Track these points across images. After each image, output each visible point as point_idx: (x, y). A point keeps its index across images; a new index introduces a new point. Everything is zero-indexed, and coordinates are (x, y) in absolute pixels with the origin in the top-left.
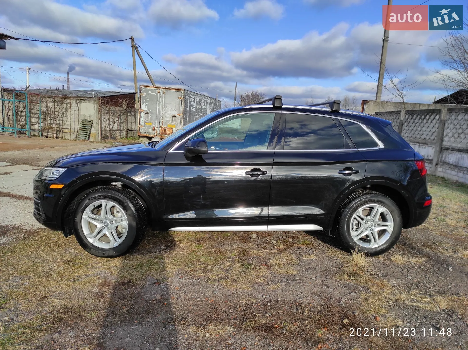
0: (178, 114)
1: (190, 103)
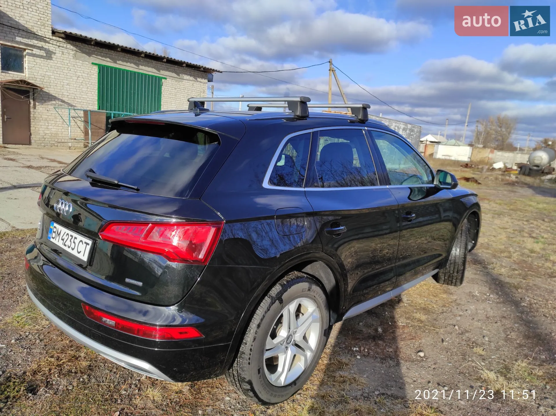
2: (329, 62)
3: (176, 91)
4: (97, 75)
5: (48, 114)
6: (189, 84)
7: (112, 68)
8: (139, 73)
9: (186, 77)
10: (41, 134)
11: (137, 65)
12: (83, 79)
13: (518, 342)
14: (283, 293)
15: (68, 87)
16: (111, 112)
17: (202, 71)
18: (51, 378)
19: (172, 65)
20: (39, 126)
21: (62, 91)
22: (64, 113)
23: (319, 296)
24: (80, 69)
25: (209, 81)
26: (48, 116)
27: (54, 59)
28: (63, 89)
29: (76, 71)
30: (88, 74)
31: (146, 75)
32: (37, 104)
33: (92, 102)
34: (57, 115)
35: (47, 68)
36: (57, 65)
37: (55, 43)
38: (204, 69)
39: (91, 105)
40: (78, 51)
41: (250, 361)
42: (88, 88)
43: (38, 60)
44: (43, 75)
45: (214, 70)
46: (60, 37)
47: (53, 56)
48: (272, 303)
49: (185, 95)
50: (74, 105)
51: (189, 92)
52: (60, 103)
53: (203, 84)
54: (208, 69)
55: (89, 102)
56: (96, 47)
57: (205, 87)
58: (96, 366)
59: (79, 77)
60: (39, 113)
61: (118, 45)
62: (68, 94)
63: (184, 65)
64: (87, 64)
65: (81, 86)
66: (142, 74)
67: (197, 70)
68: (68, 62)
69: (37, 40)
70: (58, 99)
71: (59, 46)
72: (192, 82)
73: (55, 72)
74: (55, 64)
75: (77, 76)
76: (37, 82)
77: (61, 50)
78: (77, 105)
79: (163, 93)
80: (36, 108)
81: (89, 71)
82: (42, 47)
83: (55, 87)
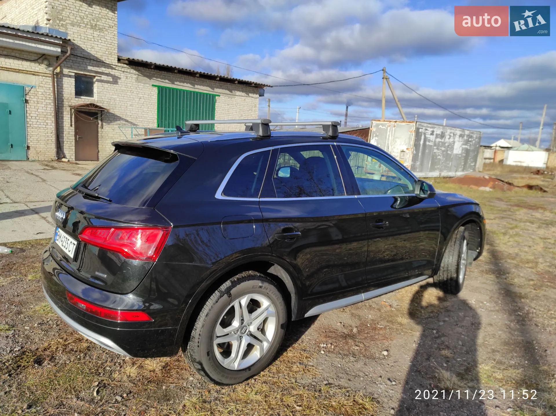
0: (407, 149)
1: (425, 136)
2: (383, 70)
3: (229, 107)
4: (157, 96)
5: (113, 133)
6: (241, 99)
7: (170, 89)
8: (194, 92)
9: (238, 93)
10: (107, 151)
11: (193, 85)
12: (144, 100)
13: (493, 348)
14: (232, 289)
15: (131, 107)
16: (169, 129)
17: (253, 87)
18: (56, 355)
19: (225, 83)
20: (106, 144)
21: (126, 111)
22: (128, 132)
23: (272, 293)
24: (142, 91)
25: (260, 96)
26: (113, 134)
27: (119, 83)
28: (127, 110)
29: (138, 93)
30: (148, 95)
31: (200, 93)
32: (104, 124)
33: (152, 121)
34: (122, 133)
35: (113, 92)
36: (122, 88)
37: (120, 69)
38: (255, 85)
39: (151, 123)
40: (140, 74)
41: (199, 344)
42: (148, 108)
43: (106, 85)
44: (109, 98)
45: (264, 85)
46: (124, 64)
47: (119, 81)
48: (221, 296)
49: (237, 110)
50: (137, 124)
51: (241, 107)
52: (124, 122)
53: (254, 99)
54: (259, 84)
55: (149, 120)
56: (156, 71)
57: (256, 101)
58: (93, 347)
59: (140, 98)
60: (106, 132)
61: (175, 67)
62: (131, 114)
63: (236, 82)
64: (148, 86)
65: (143, 107)
66: (197, 93)
67: (249, 86)
68: (131, 85)
69: (105, 68)
70: (122, 119)
71: (124, 72)
72: (244, 98)
73: (120, 95)
74: (120, 88)
75: (139, 97)
76: (104, 105)
77: (125, 75)
78: (139, 124)
79: (216, 109)
80: (104, 128)
81: (149, 92)
82: (109, 73)
83: (120, 109)
